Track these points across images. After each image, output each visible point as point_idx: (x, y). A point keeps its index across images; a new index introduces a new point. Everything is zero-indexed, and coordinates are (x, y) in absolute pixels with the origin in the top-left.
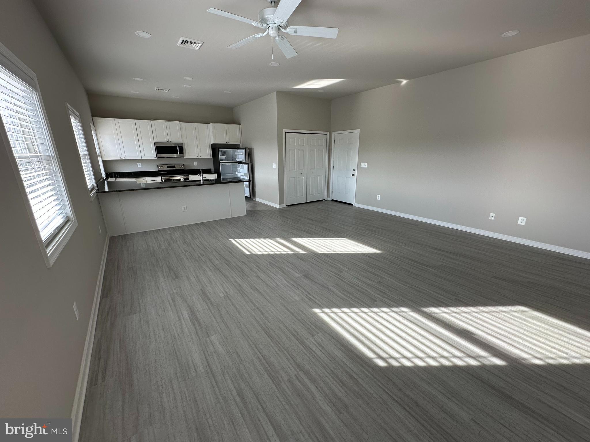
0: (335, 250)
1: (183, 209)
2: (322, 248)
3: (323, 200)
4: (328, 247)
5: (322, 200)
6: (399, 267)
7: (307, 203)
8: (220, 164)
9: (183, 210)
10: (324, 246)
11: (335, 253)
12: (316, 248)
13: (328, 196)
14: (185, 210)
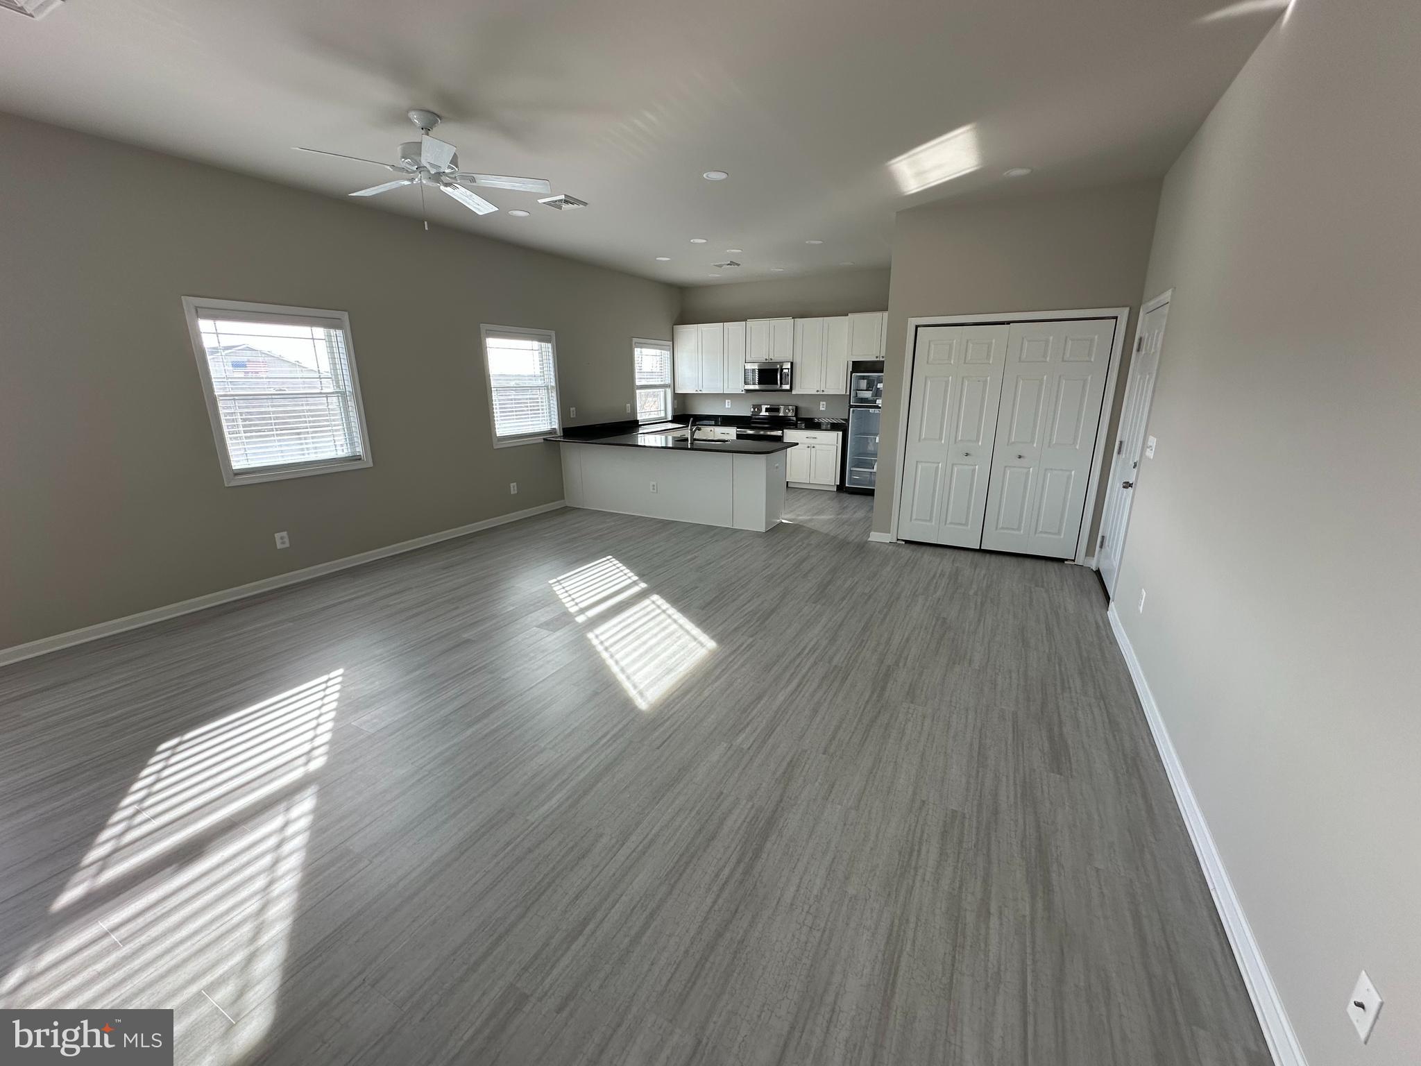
1: (651, 488)
3: (1067, 560)
5: (1061, 561)
7: (980, 551)
8: (851, 409)
9: (652, 490)
13: (1090, 552)
14: (654, 489)
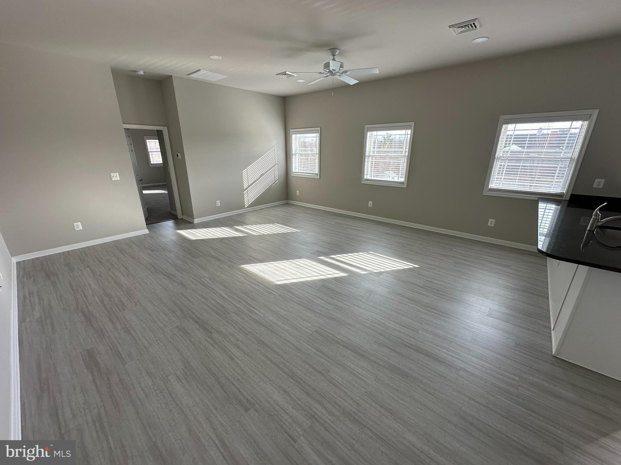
0: (289, 263)
2: (303, 264)
4: (297, 266)
6: (239, 253)
10: (303, 267)
11: (290, 260)
12: (311, 264)
